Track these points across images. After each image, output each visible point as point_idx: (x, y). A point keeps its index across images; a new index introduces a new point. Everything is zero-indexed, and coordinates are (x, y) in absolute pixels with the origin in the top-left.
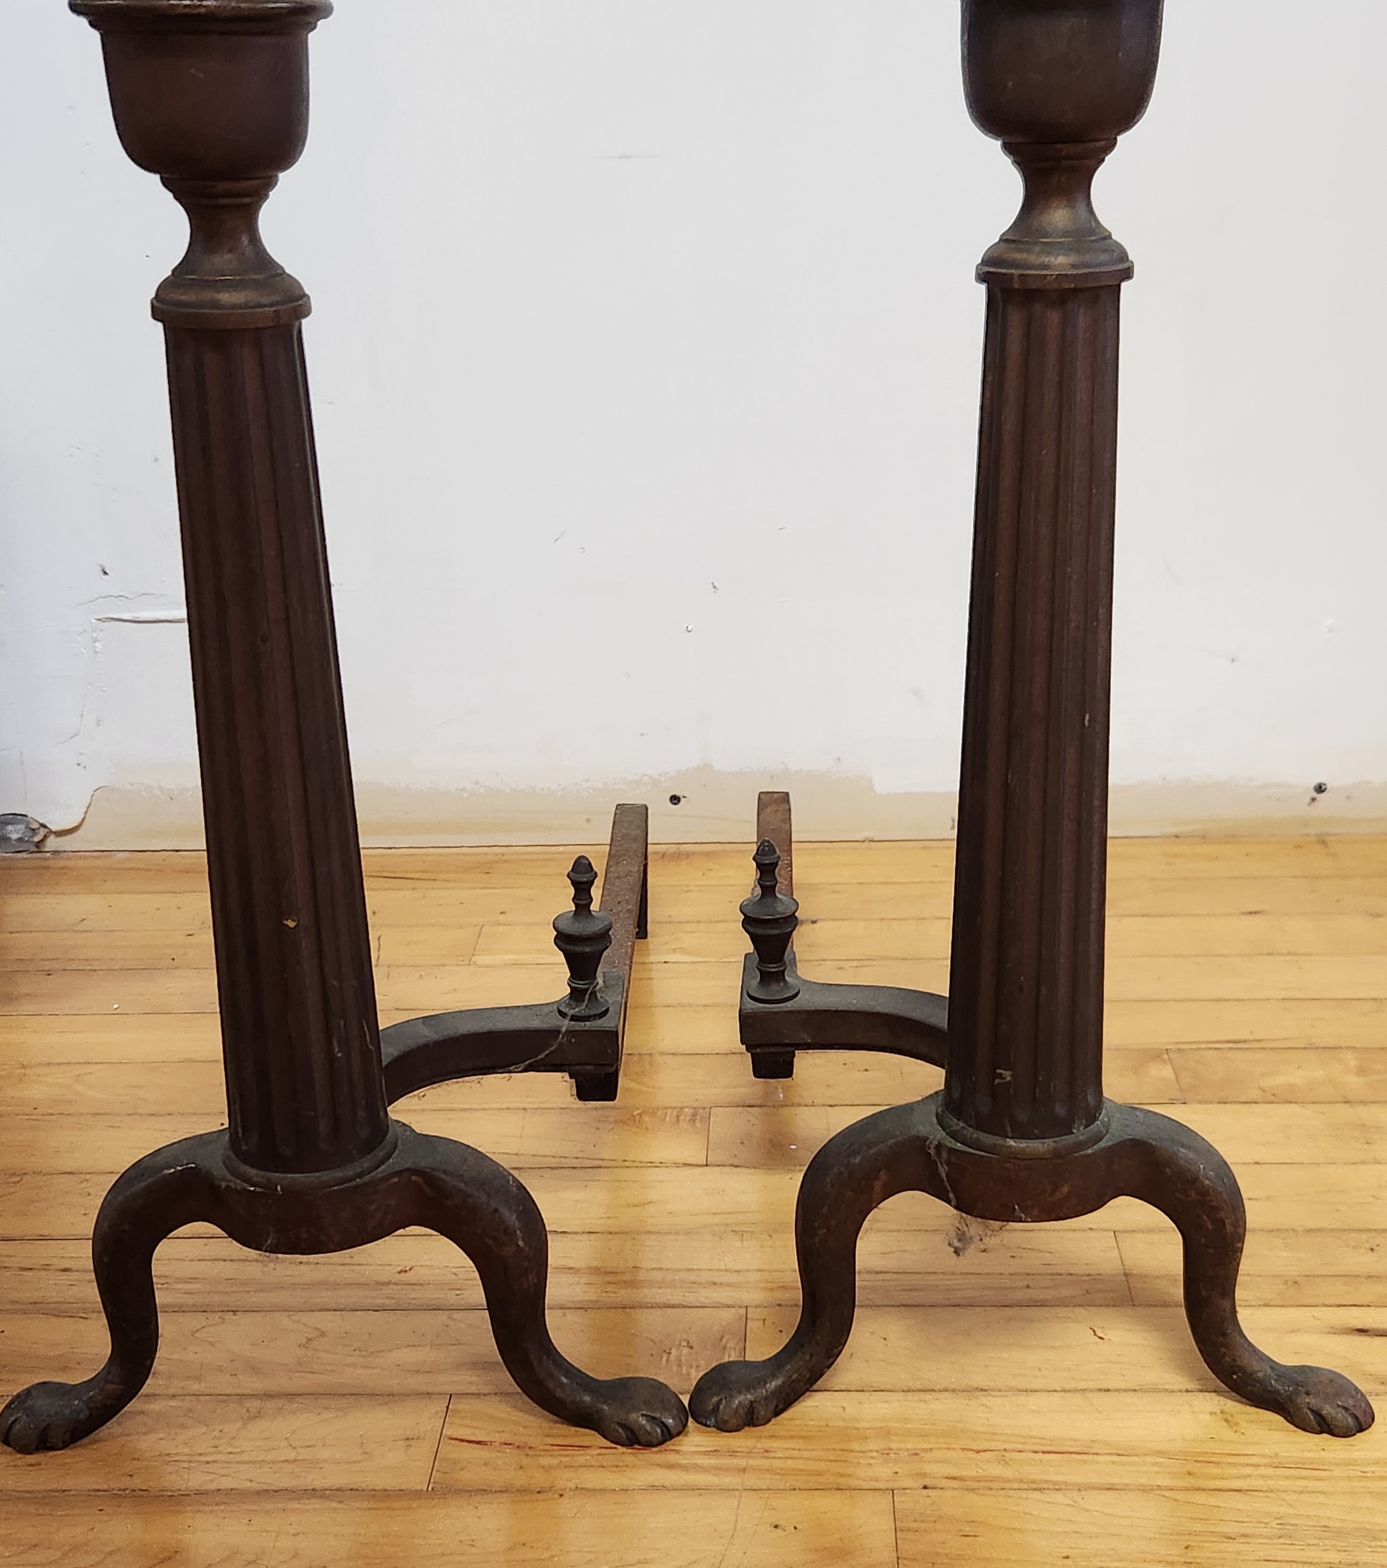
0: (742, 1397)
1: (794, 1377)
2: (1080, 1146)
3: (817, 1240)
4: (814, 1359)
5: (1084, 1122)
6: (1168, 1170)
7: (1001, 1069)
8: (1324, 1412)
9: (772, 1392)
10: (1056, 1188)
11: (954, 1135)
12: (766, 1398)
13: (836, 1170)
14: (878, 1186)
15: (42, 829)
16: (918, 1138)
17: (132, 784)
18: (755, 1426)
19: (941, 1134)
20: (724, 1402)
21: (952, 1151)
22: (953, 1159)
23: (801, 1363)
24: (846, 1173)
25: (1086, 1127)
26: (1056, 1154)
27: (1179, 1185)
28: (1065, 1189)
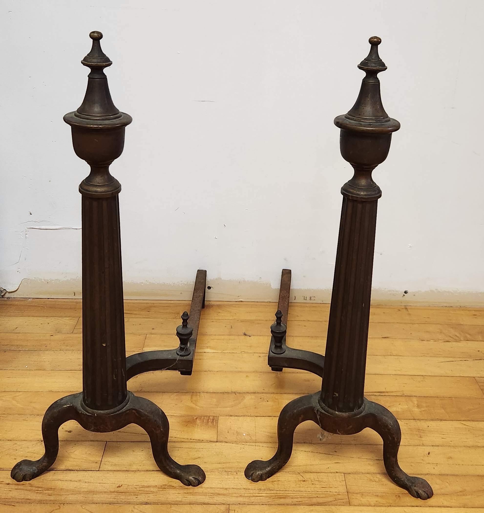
0: (259, 472)
1: (274, 468)
2: (356, 415)
3: (283, 432)
4: (280, 463)
5: (357, 408)
6: (380, 422)
7: (335, 392)
8: (419, 492)
9: (268, 472)
10: (348, 426)
11: (322, 408)
12: (266, 473)
13: (289, 413)
14: (300, 419)
15: (4, 291)
16: (312, 407)
17: (35, 278)
18: (262, 481)
19: (319, 407)
20: (254, 473)
21: (321, 412)
22: (321, 415)
23: (276, 464)
24: (292, 414)
25: (358, 409)
26: (349, 417)
27: (383, 427)
28: (351, 427)
